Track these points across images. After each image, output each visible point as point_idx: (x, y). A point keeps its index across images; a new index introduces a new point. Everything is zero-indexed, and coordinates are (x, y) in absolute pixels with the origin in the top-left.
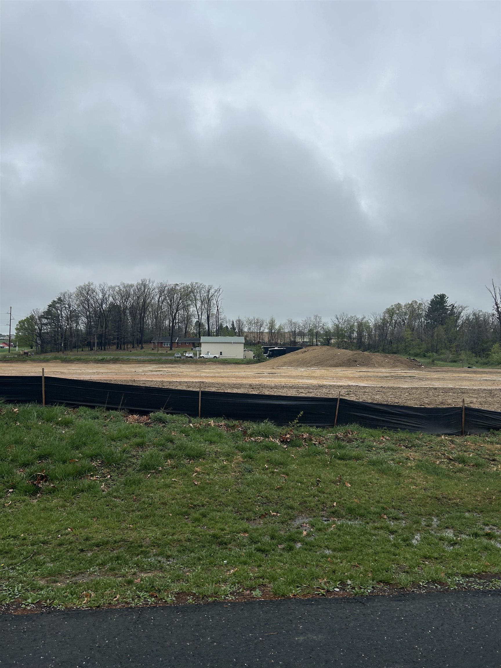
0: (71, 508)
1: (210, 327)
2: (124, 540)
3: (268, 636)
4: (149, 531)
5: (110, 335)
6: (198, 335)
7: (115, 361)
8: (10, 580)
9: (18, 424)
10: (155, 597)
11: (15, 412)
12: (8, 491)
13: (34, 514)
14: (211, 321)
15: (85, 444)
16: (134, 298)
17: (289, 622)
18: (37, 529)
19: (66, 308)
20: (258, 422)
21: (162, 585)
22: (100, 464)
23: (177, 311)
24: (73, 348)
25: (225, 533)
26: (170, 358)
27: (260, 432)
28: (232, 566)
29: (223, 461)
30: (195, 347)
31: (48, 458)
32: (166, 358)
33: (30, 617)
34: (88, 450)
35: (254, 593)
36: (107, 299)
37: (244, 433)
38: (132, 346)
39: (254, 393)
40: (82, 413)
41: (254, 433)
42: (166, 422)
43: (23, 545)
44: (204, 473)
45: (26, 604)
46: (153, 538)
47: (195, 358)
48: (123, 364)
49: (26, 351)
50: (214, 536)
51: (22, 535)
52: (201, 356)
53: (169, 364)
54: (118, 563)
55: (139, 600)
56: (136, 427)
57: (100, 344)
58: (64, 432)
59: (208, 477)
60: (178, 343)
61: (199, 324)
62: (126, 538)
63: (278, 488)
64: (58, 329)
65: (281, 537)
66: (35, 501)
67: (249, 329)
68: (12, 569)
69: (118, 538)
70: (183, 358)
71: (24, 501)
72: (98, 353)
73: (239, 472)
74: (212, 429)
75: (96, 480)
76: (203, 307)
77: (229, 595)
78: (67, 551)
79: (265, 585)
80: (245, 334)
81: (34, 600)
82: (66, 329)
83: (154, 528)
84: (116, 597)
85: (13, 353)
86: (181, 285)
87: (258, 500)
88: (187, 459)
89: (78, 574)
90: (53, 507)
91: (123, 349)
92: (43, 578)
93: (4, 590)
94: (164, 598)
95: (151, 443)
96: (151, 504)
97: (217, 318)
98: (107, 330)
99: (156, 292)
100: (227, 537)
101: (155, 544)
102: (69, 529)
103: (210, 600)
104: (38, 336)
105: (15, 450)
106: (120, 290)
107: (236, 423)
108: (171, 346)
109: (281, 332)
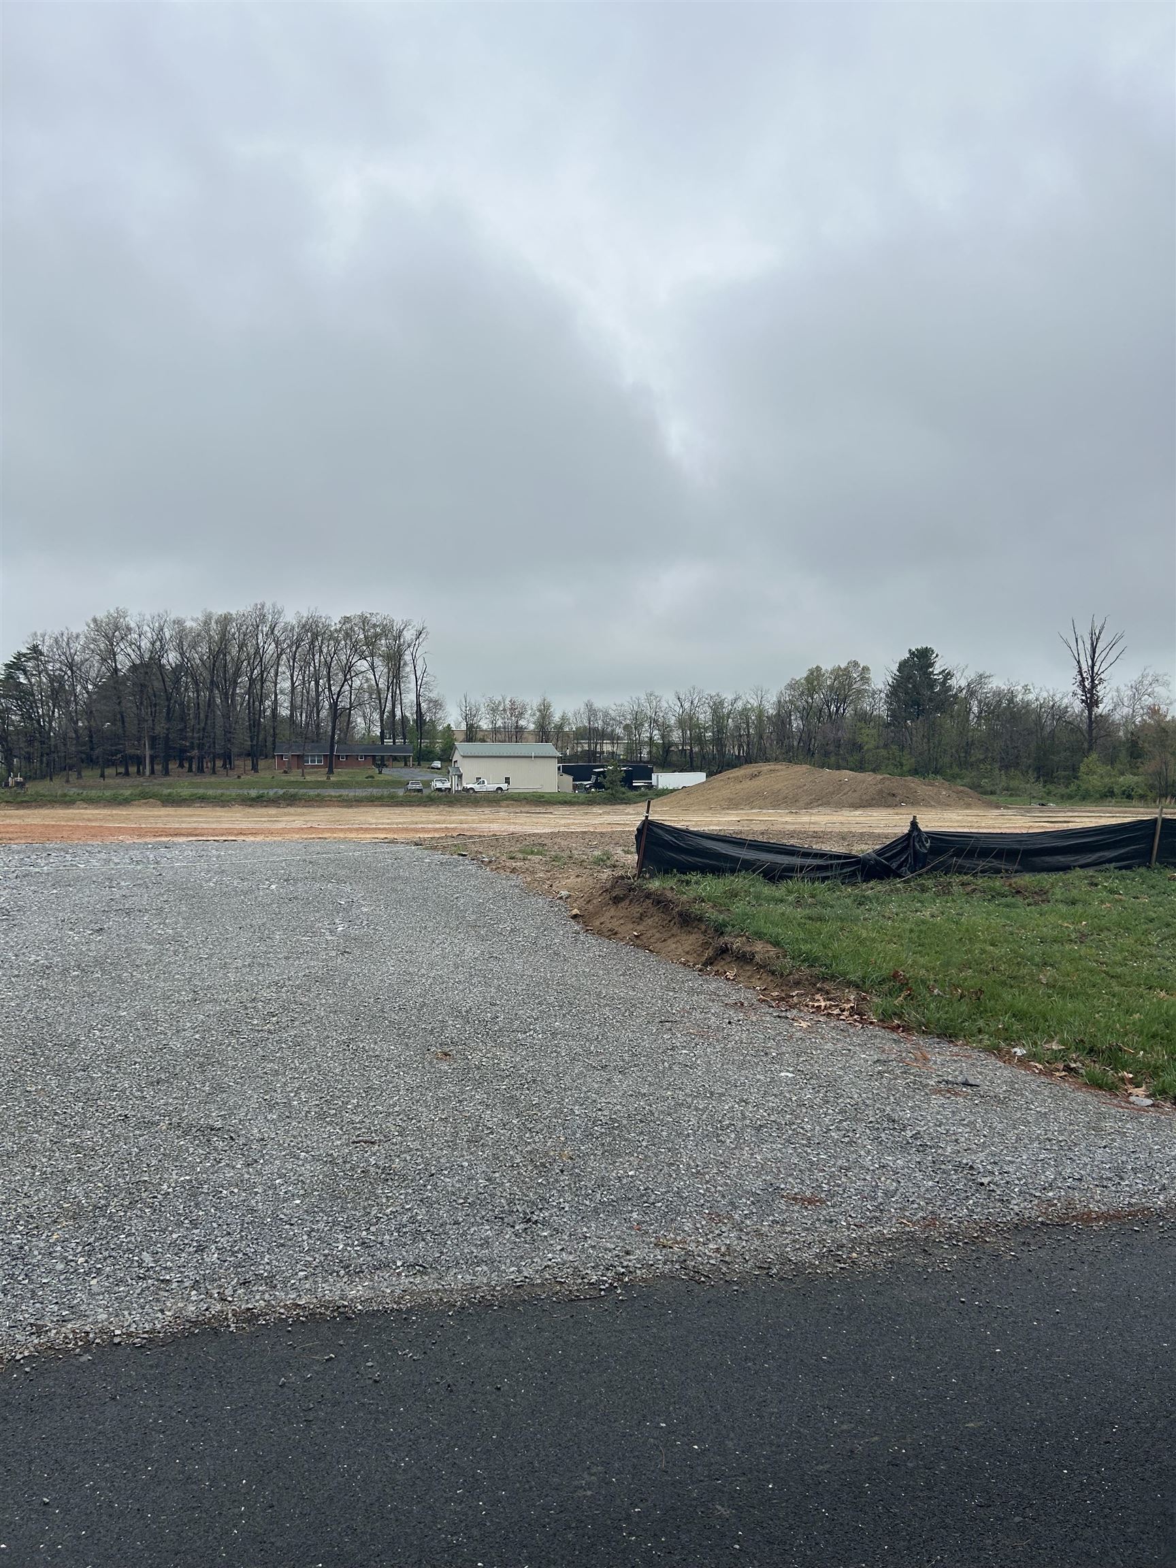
52: (467, 786)
60: (337, 757)
67: (493, 723)
108: (331, 763)
109: (567, 730)
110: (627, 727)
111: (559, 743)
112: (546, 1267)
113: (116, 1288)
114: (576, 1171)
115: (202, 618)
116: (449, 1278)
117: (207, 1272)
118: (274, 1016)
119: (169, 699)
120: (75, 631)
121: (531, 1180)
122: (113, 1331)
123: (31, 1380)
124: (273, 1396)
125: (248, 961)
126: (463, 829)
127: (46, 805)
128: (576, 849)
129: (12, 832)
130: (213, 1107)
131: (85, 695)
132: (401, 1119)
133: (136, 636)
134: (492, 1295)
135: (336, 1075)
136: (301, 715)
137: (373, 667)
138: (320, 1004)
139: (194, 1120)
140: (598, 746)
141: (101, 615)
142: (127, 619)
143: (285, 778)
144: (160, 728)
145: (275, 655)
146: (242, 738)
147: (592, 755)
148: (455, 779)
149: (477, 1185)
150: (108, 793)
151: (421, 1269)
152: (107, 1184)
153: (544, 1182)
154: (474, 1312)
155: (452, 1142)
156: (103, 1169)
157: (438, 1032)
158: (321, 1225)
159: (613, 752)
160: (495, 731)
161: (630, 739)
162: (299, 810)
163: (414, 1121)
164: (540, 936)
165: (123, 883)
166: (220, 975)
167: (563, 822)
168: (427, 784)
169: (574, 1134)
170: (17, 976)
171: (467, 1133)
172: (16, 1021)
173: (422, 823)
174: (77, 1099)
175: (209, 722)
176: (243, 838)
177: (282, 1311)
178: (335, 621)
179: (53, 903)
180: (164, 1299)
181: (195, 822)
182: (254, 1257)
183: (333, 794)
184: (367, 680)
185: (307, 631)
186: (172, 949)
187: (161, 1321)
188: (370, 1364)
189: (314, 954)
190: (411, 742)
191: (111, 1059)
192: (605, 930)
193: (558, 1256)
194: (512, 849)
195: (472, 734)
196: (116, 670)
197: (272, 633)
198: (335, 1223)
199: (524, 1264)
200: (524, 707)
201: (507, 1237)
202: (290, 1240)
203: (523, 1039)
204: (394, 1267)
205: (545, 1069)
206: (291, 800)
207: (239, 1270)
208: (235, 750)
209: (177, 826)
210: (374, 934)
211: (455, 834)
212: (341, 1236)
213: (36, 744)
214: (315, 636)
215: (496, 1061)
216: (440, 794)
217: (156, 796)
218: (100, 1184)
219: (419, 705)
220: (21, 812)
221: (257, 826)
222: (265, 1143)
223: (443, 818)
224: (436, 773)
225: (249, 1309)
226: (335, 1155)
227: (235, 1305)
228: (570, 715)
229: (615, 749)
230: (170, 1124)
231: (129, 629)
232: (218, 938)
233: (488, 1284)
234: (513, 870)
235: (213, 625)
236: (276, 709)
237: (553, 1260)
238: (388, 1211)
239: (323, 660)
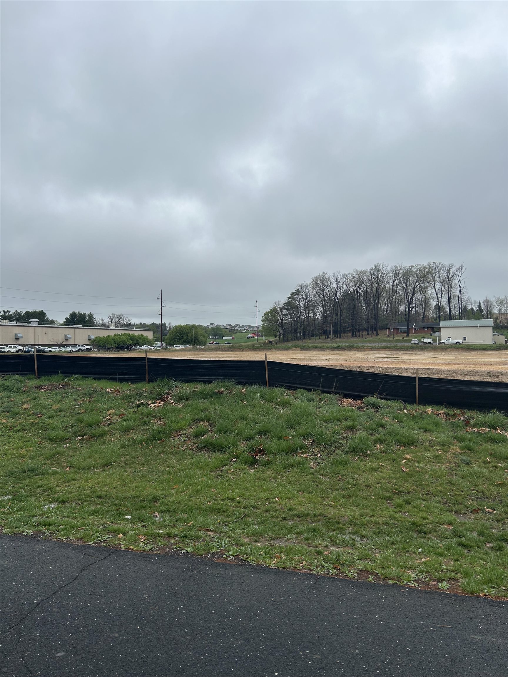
0: (282, 480)
1: (452, 310)
2: (324, 515)
3: (440, 627)
4: (349, 510)
5: (345, 323)
6: (438, 319)
7: (350, 348)
8: (221, 534)
9: (245, 403)
10: (338, 570)
11: (243, 392)
12: (232, 460)
13: (250, 482)
14: (452, 304)
15: (299, 423)
16: (368, 285)
17: (469, 619)
18: (251, 495)
19: (303, 298)
20: (485, 412)
21: (346, 561)
22: (311, 443)
23: (413, 294)
24: (311, 337)
25: (426, 522)
26: (406, 344)
27: (485, 423)
28: (426, 556)
29: (437, 450)
30: (434, 332)
31: (266, 434)
32: (402, 344)
33: (225, 565)
34: (301, 429)
35: (440, 585)
36: (341, 288)
37: (466, 423)
38: (367, 333)
39: (489, 380)
40: (299, 395)
41: (478, 424)
42: (380, 407)
43: (237, 507)
44: (414, 461)
45: (228, 555)
46: (350, 517)
47: (434, 344)
48: (358, 351)
49: (271, 340)
50: (414, 524)
51: (238, 499)
52: (442, 341)
53: (406, 351)
54: (314, 535)
55: (322, 570)
56: (348, 410)
57: (336, 332)
58: (281, 411)
59: (417, 465)
60: (415, 329)
61: (439, 308)
62: (325, 513)
63: (499, 484)
64: (297, 319)
65: (491, 536)
66: (253, 471)
67: (500, 310)
68: (225, 525)
69: (318, 512)
70: (420, 344)
71: (244, 470)
72: (334, 340)
73: (455, 463)
74: (429, 417)
75: (306, 457)
76: (443, 288)
77: (412, 582)
78: (272, 517)
79: (456, 580)
80: (495, 316)
81: (234, 553)
82: (304, 319)
83: (355, 508)
84: (302, 563)
85: (260, 343)
86: (418, 266)
87: (472, 494)
88: (398, 446)
89: (277, 539)
90: (266, 478)
91: (358, 336)
92: (248, 537)
93: (214, 541)
94: (345, 572)
95: (361, 427)
96: (354, 485)
97: (460, 299)
98: (342, 318)
99: (390, 276)
100: (428, 526)
101: (351, 523)
102: (277, 499)
103: (390, 582)
104: (280, 326)
105: (240, 425)
106: (353, 277)
107: (458, 412)
108: (408, 332)
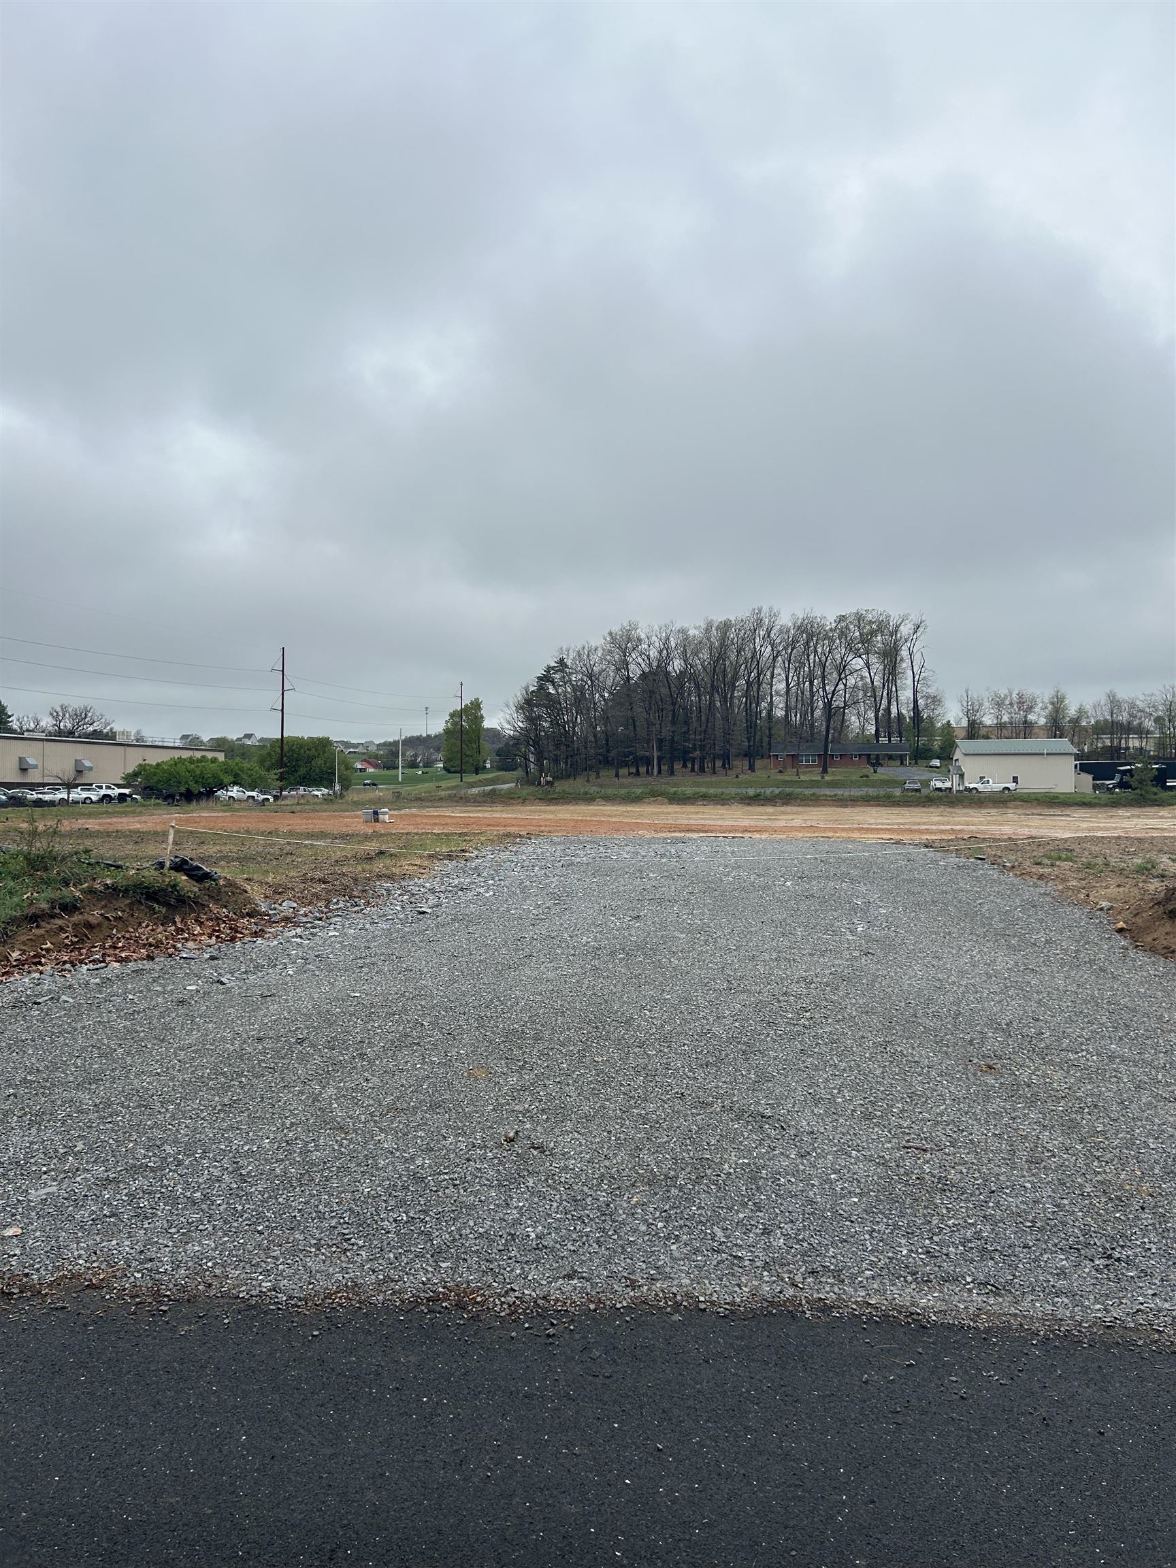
52: (969, 785)
60: (832, 756)
108: (825, 762)
109: (1084, 724)
110: (1158, 720)
111: (1076, 739)
112: (1138, 1311)
113: (694, 1256)
114: (1160, 1210)
115: (704, 626)
116: (1026, 1304)
117: (776, 1255)
118: (806, 1011)
119: (674, 704)
120: (594, 645)
121: (1107, 1213)
122: (698, 1297)
123: (632, 1330)
124: (857, 1390)
125: (774, 955)
126: (972, 831)
127: (571, 802)
128: (1111, 856)
129: (550, 826)
130: (760, 1095)
131: (603, 703)
132: (951, 1130)
133: (646, 646)
134: (1079, 1331)
135: (877, 1077)
136: (796, 716)
137: (868, 665)
138: (851, 1003)
139: (744, 1105)
140: (1123, 742)
141: (616, 629)
142: (638, 631)
143: (780, 777)
144: (666, 732)
145: (771, 657)
146: (740, 740)
147: (1114, 751)
148: (956, 778)
149: (1045, 1210)
150: (623, 791)
151: (994, 1289)
152: (674, 1156)
153: (1122, 1217)
154: (1060, 1345)
155: (1009, 1160)
156: (669, 1142)
157: (978, 1043)
158: (882, 1227)
159: (1142, 748)
160: (1001, 726)
161: (1163, 733)
162: (795, 809)
163: (965, 1133)
164: (1081, 949)
165: (651, 875)
166: (750, 967)
167: (1085, 825)
168: (926, 784)
169: (1152, 1169)
170: (574, 955)
171: (1026, 1153)
172: (578, 996)
173: (924, 824)
174: (638, 1073)
175: (709, 725)
176: (749, 835)
177: (854, 1306)
178: (830, 620)
179: (595, 890)
180: (738, 1274)
181: (702, 819)
182: (819, 1248)
183: (828, 793)
184: (862, 678)
185: (803, 632)
186: (702, 938)
187: (741, 1295)
188: (954, 1379)
189: (837, 953)
190: (908, 740)
191: (663, 1039)
192: (1160, 947)
193: (1150, 1301)
194: (1035, 854)
195: (974, 730)
196: (628, 678)
197: (769, 636)
198: (896, 1227)
199: (1111, 1303)
200: (1034, 700)
201: (1087, 1270)
202: (852, 1237)
203: (1075, 1059)
204: (964, 1282)
205: (1106, 1094)
206: (787, 800)
207: (806, 1258)
208: (733, 751)
209: (686, 822)
210: (896, 936)
211: (966, 837)
212: (903, 1241)
213: (562, 747)
214: (810, 637)
215: (1048, 1080)
216: (941, 794)
217: (664, 794)
218: (667, 1156)
219: (916, 701)
220: (552, 808)
221: (760, 824)
222: (815, 1136)
223: (946, 819)
224: (935, 772)
225: (821, 1299)
226: (887, 1157)
227: (807, 1293)
228: (1088, 707)
229: (1144, 744)
230: (723, 1107)
231: (640, 640)
232: (743, 931)
233: (1072, 1318)
234: (1041, 877)
235: (714, 632)
236: (771, 710)
237: (1145, 1305)
238: (950, 1222)
239: (817, 660)
